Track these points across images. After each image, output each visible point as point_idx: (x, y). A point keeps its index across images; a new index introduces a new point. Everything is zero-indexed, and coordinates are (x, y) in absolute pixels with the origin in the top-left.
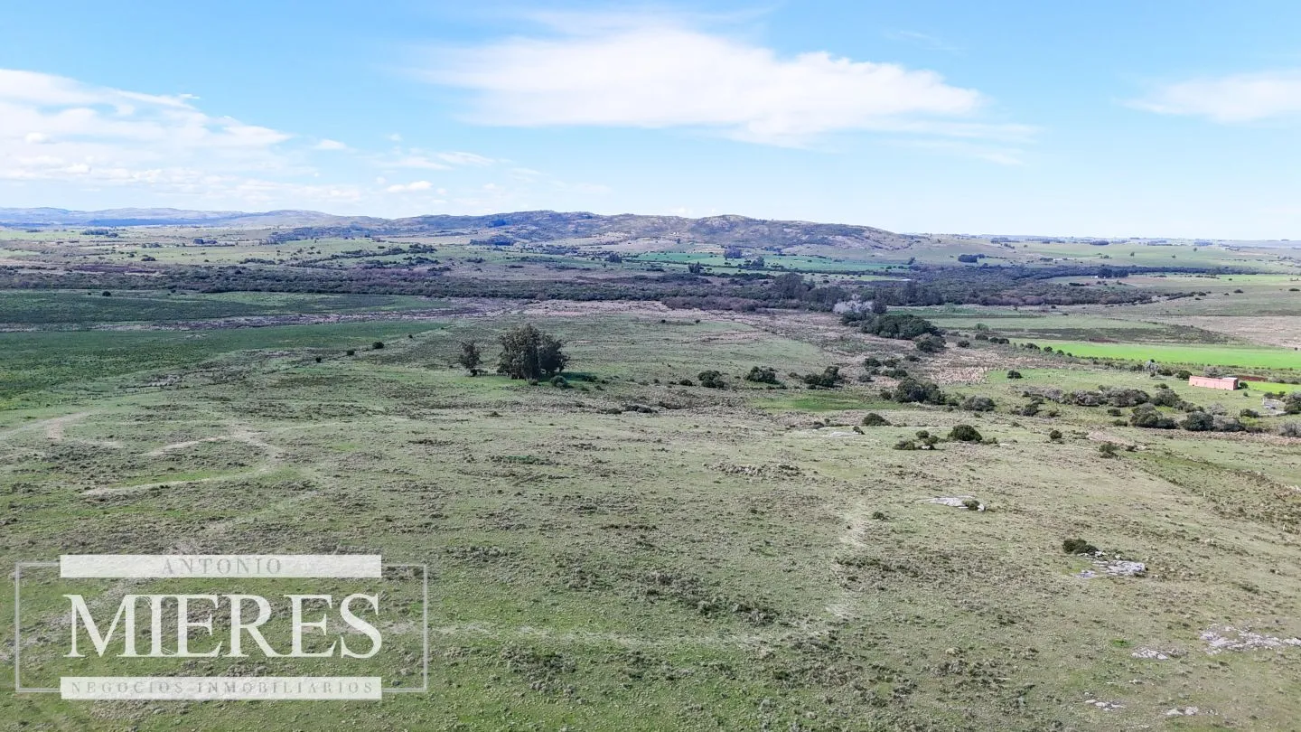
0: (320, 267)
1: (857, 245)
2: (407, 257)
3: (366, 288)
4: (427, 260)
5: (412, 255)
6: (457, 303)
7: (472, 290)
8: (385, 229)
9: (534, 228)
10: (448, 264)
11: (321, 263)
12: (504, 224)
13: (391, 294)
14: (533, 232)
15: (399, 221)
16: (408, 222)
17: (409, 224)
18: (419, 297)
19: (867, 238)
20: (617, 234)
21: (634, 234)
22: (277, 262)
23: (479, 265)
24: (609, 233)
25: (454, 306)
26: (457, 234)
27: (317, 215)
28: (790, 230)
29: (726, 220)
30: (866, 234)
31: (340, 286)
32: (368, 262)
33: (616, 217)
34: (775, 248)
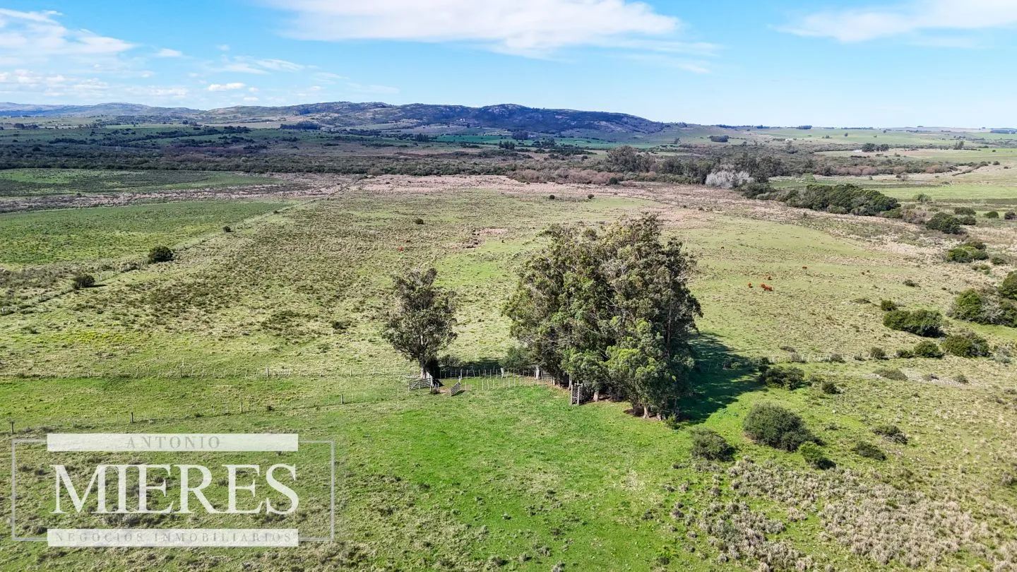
0: (132, 146)
1: (619, 129)
2: (222, 136)
3: (176, 163)
4: (242, 139)
5: (227, 135)
6: (281, 178)
7: (295, 165)
8: (203, 117)
9: (336, 115)
10: (264, 143)
11: (133, 143)
12: (309, 113)
13: (204, 169)
14: (335, 119)
15: (214, 111)
16: (223, 112)
17: (224, 114)
18: (236, 173)
19: (626, 123)
20: (411, 121)
21: (425, 120)
22: (88, 142)
23: (294, 143)
24: (404, 120)
25: (280, 183)
26: (268, 120)
27: (142, 107)
28: (560, 117)
29: (505, 108)
30: (625, 120)
31: (146, 162)
32: (182, 141)
33: (408, 106)
34: (550, 131)
